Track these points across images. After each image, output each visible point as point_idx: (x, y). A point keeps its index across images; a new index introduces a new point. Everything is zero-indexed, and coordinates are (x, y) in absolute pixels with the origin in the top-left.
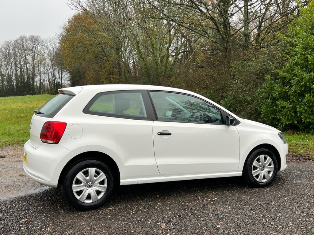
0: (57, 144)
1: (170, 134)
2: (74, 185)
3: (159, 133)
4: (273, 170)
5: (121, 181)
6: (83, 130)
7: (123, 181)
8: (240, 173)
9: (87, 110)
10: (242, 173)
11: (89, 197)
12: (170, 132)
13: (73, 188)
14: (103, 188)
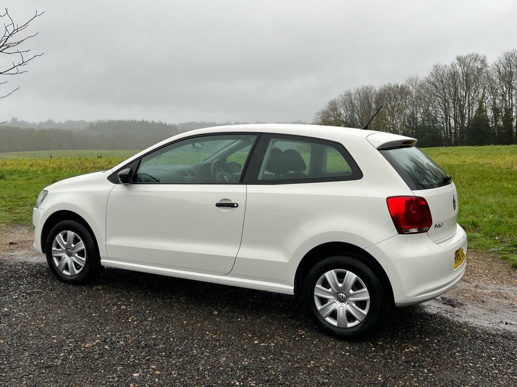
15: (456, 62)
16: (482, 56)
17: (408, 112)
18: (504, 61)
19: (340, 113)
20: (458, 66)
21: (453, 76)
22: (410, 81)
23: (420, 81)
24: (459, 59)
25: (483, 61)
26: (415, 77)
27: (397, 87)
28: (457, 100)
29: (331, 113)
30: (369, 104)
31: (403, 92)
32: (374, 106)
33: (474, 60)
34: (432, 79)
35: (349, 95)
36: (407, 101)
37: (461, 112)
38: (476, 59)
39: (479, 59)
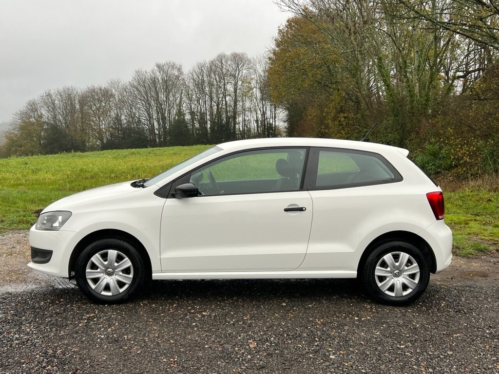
15: (156, 68)
16: (178, 65)
17: (113, 114)
18: (197, 70)
19: (41, 114)
20: (158, 73)
21: (154, 81)
22: (112, 84)
23: (122, 85)
24: (158, 66)
25: (179, 70)
26: (117, 81)
27: (101, 90)
28: (159, 104)
29: (32, 114)
30: (73, 105)
31: (106, 94)
32: (78, 107)
33: (171, 67)
34: (136, 84)
35: (49, 95)
36: (111, 103)
37: (163, 115)
38: (173, 67)
39: (176, 68)
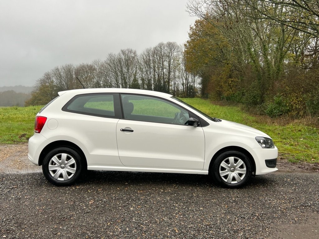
0: (40, 133)
1: (132, 131)
2: (50, 165)
3: (122, 130)
4: (246, 173)
5: (88, 166)
6: (58, 123)
7: (90, 167)
8: (206, 172)
9: (65, 108)
10: (208, 172)
11: (61, 176)
12: (132, 129)
13: (49, 168)
14: (73, 171)
